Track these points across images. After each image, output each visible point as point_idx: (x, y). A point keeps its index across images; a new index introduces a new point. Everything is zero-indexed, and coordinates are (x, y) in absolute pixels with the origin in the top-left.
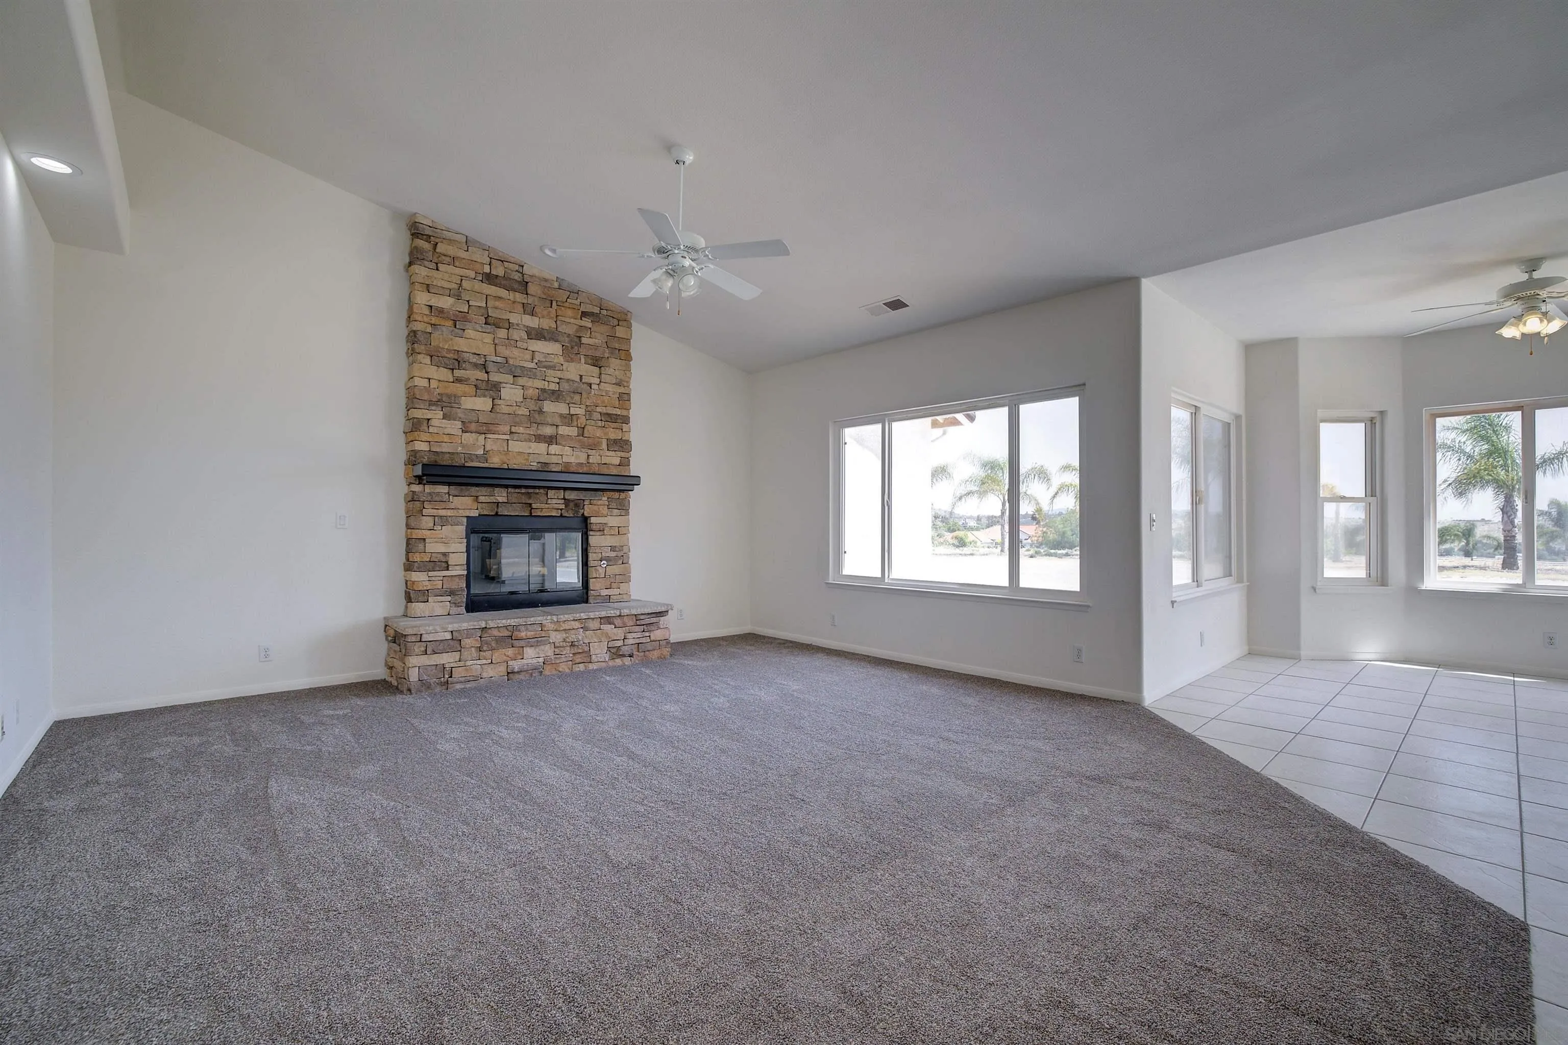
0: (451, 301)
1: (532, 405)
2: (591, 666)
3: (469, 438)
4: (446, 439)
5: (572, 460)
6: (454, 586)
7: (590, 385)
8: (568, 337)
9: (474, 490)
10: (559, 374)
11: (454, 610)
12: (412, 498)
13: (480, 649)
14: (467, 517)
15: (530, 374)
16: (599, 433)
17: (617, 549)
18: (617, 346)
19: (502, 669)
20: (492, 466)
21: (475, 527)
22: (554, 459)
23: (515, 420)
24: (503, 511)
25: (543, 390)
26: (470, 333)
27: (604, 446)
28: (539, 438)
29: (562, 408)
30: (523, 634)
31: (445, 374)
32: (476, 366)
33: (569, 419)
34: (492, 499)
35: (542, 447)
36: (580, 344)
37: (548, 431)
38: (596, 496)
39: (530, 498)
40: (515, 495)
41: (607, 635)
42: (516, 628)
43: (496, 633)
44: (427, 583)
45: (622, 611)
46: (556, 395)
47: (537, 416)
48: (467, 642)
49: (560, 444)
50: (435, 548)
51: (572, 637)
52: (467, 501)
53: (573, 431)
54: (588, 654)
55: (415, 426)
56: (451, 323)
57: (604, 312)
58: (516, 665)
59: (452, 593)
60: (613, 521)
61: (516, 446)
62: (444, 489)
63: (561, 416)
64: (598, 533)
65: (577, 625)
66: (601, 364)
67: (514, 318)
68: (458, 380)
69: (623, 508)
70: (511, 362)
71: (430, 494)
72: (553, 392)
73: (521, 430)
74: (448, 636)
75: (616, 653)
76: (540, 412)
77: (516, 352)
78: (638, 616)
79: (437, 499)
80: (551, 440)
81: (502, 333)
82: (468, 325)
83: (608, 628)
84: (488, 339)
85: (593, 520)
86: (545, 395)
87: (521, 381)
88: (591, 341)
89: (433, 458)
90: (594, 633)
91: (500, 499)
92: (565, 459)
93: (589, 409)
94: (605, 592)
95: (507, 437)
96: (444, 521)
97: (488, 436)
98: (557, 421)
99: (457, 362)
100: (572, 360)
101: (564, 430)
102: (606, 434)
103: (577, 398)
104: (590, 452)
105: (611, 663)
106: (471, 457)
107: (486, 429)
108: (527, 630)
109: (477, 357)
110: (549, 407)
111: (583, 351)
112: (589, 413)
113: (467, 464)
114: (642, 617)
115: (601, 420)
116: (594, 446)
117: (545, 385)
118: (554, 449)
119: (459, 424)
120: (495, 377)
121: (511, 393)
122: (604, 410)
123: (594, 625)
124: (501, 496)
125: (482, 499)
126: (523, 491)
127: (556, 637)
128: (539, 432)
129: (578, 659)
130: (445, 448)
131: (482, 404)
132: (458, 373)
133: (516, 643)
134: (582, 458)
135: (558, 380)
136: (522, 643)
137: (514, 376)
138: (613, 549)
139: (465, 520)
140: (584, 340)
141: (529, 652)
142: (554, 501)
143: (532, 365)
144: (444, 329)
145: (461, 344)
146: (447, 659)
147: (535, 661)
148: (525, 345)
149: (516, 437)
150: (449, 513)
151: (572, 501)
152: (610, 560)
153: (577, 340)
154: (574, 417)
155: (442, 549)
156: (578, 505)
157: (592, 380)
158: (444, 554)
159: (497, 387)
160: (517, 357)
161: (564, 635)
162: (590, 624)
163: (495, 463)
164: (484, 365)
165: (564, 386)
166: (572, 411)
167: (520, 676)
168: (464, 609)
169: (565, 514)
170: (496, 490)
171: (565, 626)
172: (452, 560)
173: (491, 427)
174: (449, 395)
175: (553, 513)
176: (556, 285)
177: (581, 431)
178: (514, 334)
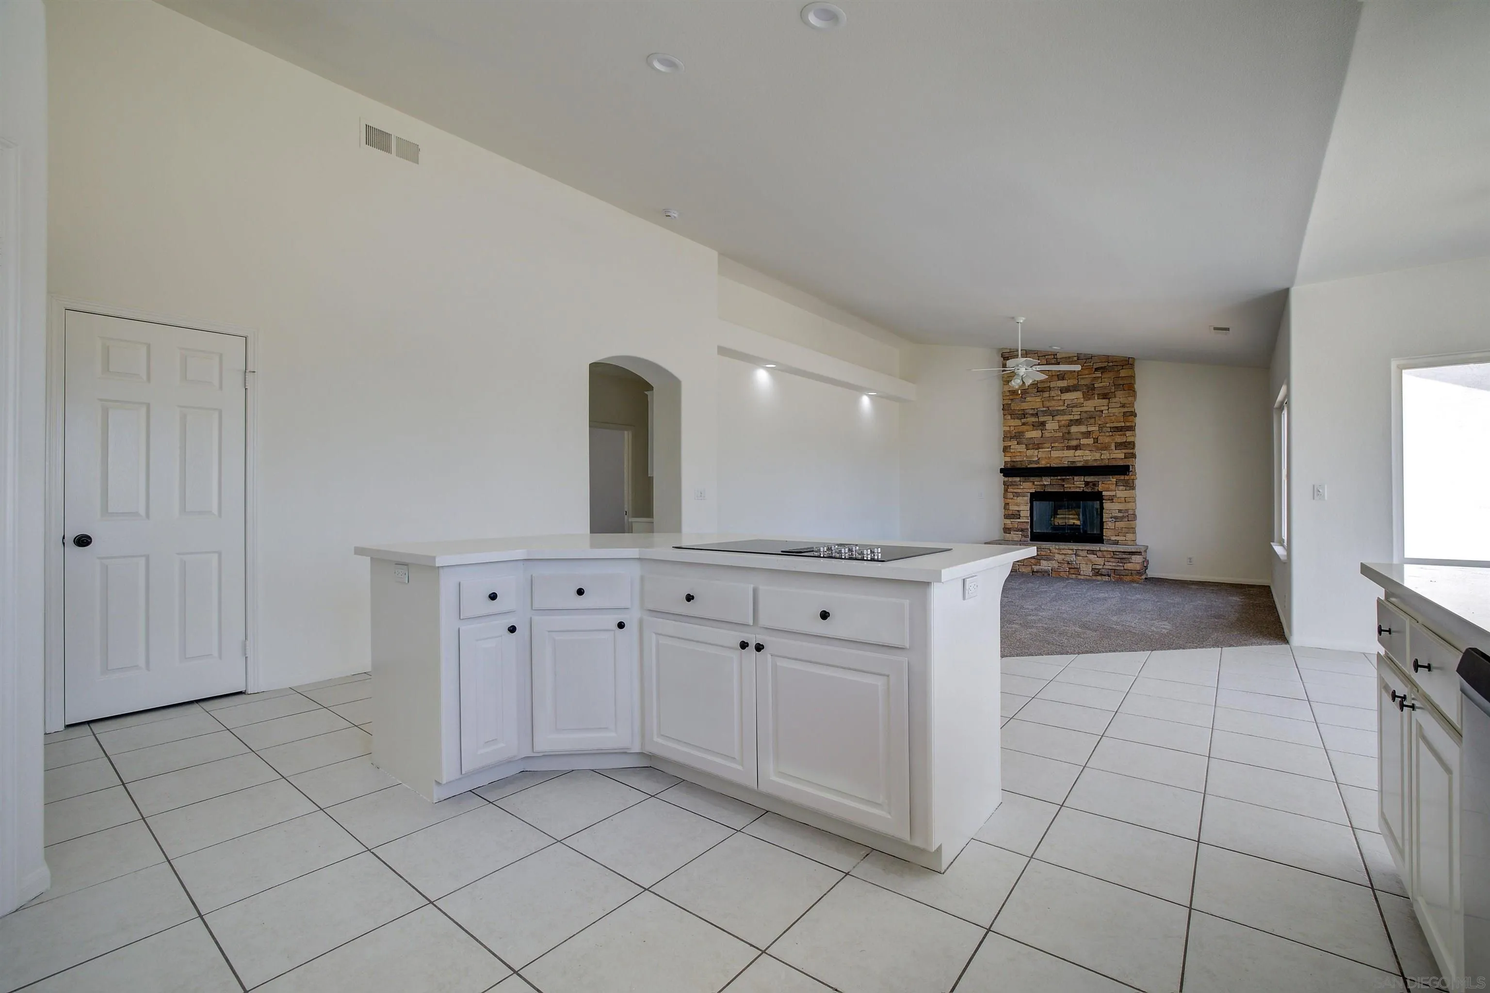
1: (1065, 430)
2: (1079, 577)
3: (1029, 452)
4: (1019, 454)
5: (1089, 458)
6: (1023, 527)
7: (1102, 411)
8: (1085, 386)
9: (1032, 479)
10: (1080, 409)
11: (1023, 538)
12: (1005, 483)
15: (1062, 413)
16: (1107, 440)
17: (1123, 512)
18: (1121, 382)
19: (1029, 569)
20: (1041, 466)
21: (1033, 497)
22: (1077, 459)
23: (1054, 440)
24: (1048, 489)
25: (1071, 420)
26: (1028, 399)
27: (1113, 447)
28: (1069, 448)
29: (1083, 429)
31: (1018, 422)
32: (1032, 415)
33: (1088, 434)
34: (1041, 483)
35: (1071, 453)
36: (1094, 389)
37: (1074, 443)
38: (1106, 478)
39: (1064, 482)
40: (1055, 480)
41: (1090, 561)
44: (1010, 525)
45: (1101, 548)
46: (1078, 422)
47: (1067, 435)
49: (1082, 450)
50: (1013, 508)
51: (1068, 558)
52: (1030, 484)
53: (1090, 441)
54: (1078, 569)
55: (1006, 449)
56: (1019, 396)
57: (1111, 364)
58: (1036, 568)
59: (1022, 530)
60: (1121, 493)
61: (1055, 454)
62: (1018, 479)
63: (1082, 433)
64: (1109, 501)
65: (1070, 552)
66: (1109, 397)
67: (1052, 385)
68: (1024, 424)
69: (1130, 485)
70: (1050, 409)
71: (1011, 482)
72: (1077, 420)
73: (1057, 444)
75: (1097, 572)
76: (1069, 433)
77: (1053, 403)
78: (1115, 553)
79: (1014, 484)
80: (1077, 448)
81: (1046, 394)
82: (1028, 395)
83: (1092, 557)
84: (1038, 399)
85: (1104, 493)
86: (1073, 423)
87: (1057, 418)
88: (1101, 385)
89: (1012, 464)
90: (1084, 559)
91: (1045, 483)
92: (1085, 458)
93: (1101, 426)
94: (1113, 538)
95: (1050, 449)
96: (1017, 495)
97: (1039, 450)
98: (1080, 436)
99: (1024, 415)
100: (1089, 399)
101: (1083, 441)
102: (1113, 440)
103: (1092, 421)
104: (1103, 452)
105: (1094, 578)
106: (1031, 462)
107: (1038, 446)
108: (1041, 551)
109: (1033, 410)
110: (1074, 429)
111: (1096, 392)
112: (1101, 428)
113: (1029, 466)
114: (1118, 553)
115: (1111, 431)
116: (1106, 448)
117: (1071, 417)
118: (1078, 453)
119: (1024, 446)
120: (1042, 419)
121: (1052, 425)
122: (1112, 425)
123: (1084, 553)
124: (1046, 481)
125: (1036, 483)
126: (1059, 478)
127: (1058, 557)
128: (1069, 444)
129: (1072, 571)
130: (1018, 459)
131: (1035, 434)
132: (1023, 421)
134: (1097, 456)
135: (1079, 413)
137: (1053, 416)
138: (1120, 511)
139: (1030, 494)
140: (1096, 386)
141: (1043, 563)
142: (1078, 483)
143: (1065, 408)
144: (1017, 400)
145: (1025, 406)
147: (1046, 568)
148: (1059, 398)
149: (1055, 449)
150: (1019, 491)
151: (1091, 482)
152: (1117, 518)
153: (1091, 386)
154: (1091, 433)
155: (1016, 508)
156: (1095, 484)
157: (1103, 408)
158: (1018, 511)
159: (1043, 424)
160: (1055, 405)
161: (1063, 557)
162: (1081, 553)
163: (1043, 464)
164: (1037, 414)
165: (1084, 415)
166: (1090, 429)
167: (1039, 574)
168: (1029, 539)
169: (1086, 490)
170: (1044, 478)
171: (1063, 552)
172: (1022, 514)
173: (1040, 446)
174: (1019, 432)
175: (1078, 490)
176: (1075, 359)
177: (1096, 440)
178: (1053, 393)
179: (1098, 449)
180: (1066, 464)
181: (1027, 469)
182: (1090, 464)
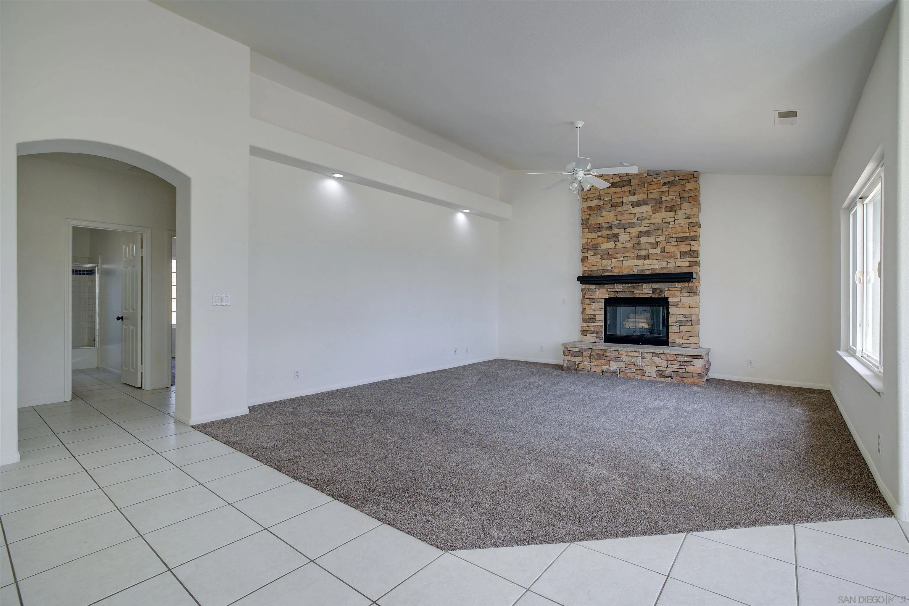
0: (596, 201)
1: (635, 241)
2: (644, 378)
3: (604, 262)
4: (595, 264)
5: (657, 266)
6: (597, 329)
7: (669, 223)
8: (654, 200)
9: (606, 286)
10: (649, 222)
11: (598, 340)
12: (583, 290)
13: (590, 358)
14: (605, 299)
15: (633, 225)
16: (673, 249)
17: (687, 316)
18: (686, 195)
19: (600, 369)
20: (613, 274)
21: (606, 303)
22: (646, 267)
23: (625, 250)
24: (620, 295)
25: (641, 232)
26: (604, 214)
27: (678, 256)
28: (639, 257)
29: (651, 239)
30: (608, 354)
31: (594, 235)
32: (607, 228)
33: (655, 244)
34: (614, 290)
35: (640, 262)
36: (661, 202)
37: (643, 253)
38: (672, 285)
39: (634, 288)
40: (626, 287)
41: (655, 364)
42: (605, 351)
43: (597, 352)
44: (587, 328)
45: (665, 351)
46: (647, 233)
47: (637, 246)
48: (584, 353)
49: (650, 259)
50: (589, 312)
51: (634, 360)
52: (604, 291)
53: (658, 251)
54: (643, 371)
55: (584, 259)
56: (596, 212)
57: (677, 178)
58: (605, 368)
59: (597, 333)
60: (686, 299)
61: (626, 263)
62: (593, 286)
63: (651, 244)
64: (674, 307)
65: (637, 354)
66: (675, 209)
67: (625, 200)
68: (599, 237)
69: (694, 292)
70: (623, 222)
71: (588, 289)
72: (646, 232)
73: (627, 255)
74: (577, 350)
75: (661, 374)
76: (639, 244)
77: (626, 216)
78: (677, 356)
79: (590, 291)
80: (645, 257)
81: (619, 209)
82: (603, 210)
83: (656, 359)
84: (612, 214)
85: (670, 299)
86: (642, 234)
87: (628, 230)
88: (668, 198)
89: (590, 273)
90: (648, 360)
91: (618, 290)
92: (653, 267)
93: (668, 236)
94: (678, 341)
95: (622, 259)
96: (593, 301)
97: (613, 260)
98: (648, 246)
99: (600, 228)
100: (658, 212)
101: (652, 251)
102: (679, 249)
103: (660, 232)
104: (669, 261)
105: (658, 379)
106: (605, 271)
107: (611, 257)
108: (610, 352)
109: (607, 224)
110: (643, 240)
111: (664, 205)
112: (667, 238)
113: (603, 275)
114: (680, 357)
115: (677, 241)
116: (672, 257)
117: (641, 229)
118: (647, 262)
119: (599, 257)
120: (615, 231)
121: (624, 237)
122: (677, 235)
123: (649, 356)
124: (618, 288)
125: (609, 290)
126: (630, 285)
127: (625, 358)
128: (639, 254)
129: (638, 372)
130: (594, 268)
131: (610, 245)
132: (600, 233)
133: (605, 358)
134: (664, 264)
135: (648, 225)
136: (608, 359)
137: (625, 229)
138: (684, 316)
139: (604, 299)
140: (664, 199)
141: (612, 363)
142: (646, 290)
143: (635, 220)
144: (594, 215)
145: (600, 220)
146: (577, 359)
147: (615, 368)
148: (630, 212)
149: (626, 258)
150: (595, 297)
151: (659, 289)
152: (682, 323)
153: (659, 200)
154: (659, 243)
155: (592, 313)
156: (661, 291)
157: (669, 220)
158: (594, 315)
159: (616, 236)
160: (627, 219)
161: (630, 358)
162: (646, 355)
163: (616, 272)
164: (611, 227)
165: (652, 227)
166: (657, 240)
167: (608, 374)
168: (603, 341)
169: (654, 296)
170: (616, 286)
171: (631, 354)
172: (597, 318)
173: (614, 256)
174: (595, 245)
175: (646, 296)
176: (645, 175)
177: (663, 250)
178: (625, 208)
179: (664, 258)
180: (636, 272)
181: (602, 277)
182: (658, 272)
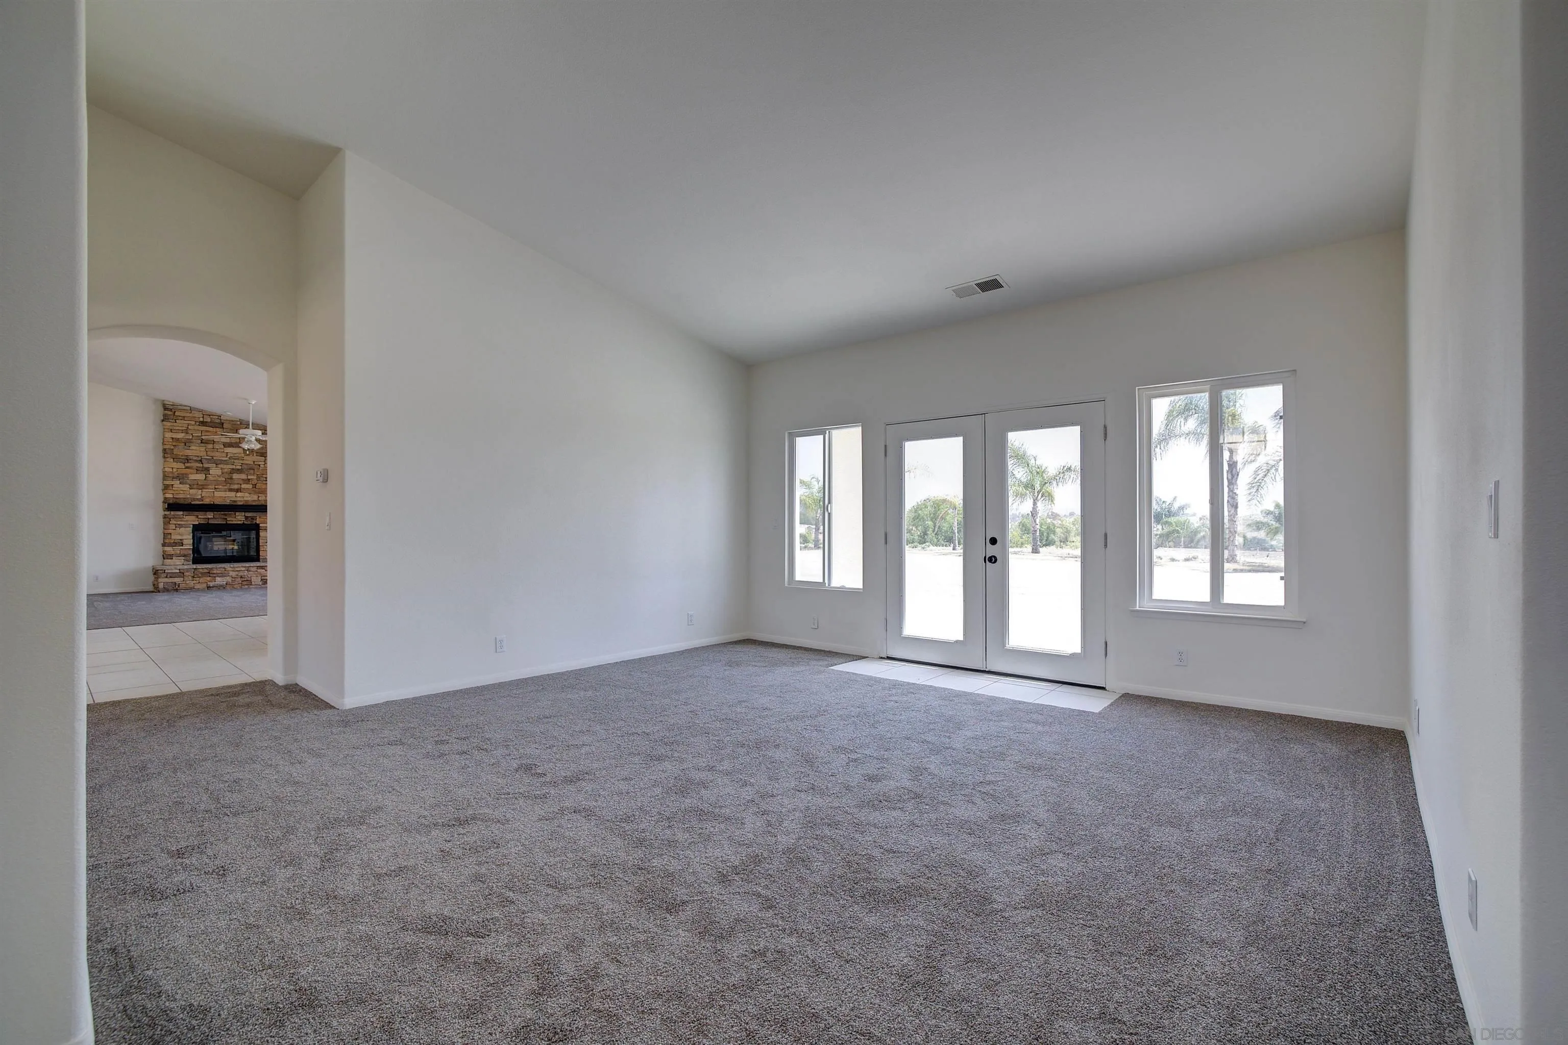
0: (183, 434)
1: (227, 476)
2: (251, 587)
3: (193, 492)
4: (181, 492)
5: (249, 499)
6: (186, 553)
7: (259, 465)
9: (196, 513)
10: (241, 462)
11: (186, 563)
12: (165, 517)
13: (193, 577)
14: (193, 525)
15: (225, 462)
19: (204, 585)
20: (205, 503)
21: (196, 528)
22: (239, 499)
23: (217, 483)
24: (211, 522)
25: (233, 469)
26: (193, 447)
28: (231, 490)
29: (244, 476)
30: (215, 572)
31: (181, 466)
32: (196, 461)
33: (248, 481)
34: (205, 517)
35: (233, 494)
37: (236, 487)
39: (226, 516)
40: (218, 515)
41: (260, 574)
42: (212, 569)
43: (201, 570)
44: (172, 552)
46: (239, 471)
47: (229, 481)
48: (186, 574)
49: (242, 492)
50: (176, 537)
51: (241, 574)
52: (193, 518)
53: (250, 486)
54: (250, 581)
55: (166, 488)
56: (184, 444)
58: (211, 584)
59: (184, 556)
61: (217, 494)
62: (181, 513)
63: (243, 480)
64: (264, 531)
65: (243, 569)
67: (216, 439)
68: (187, 468)
70: (215, 458)
71: (174, 515)
72: (238, 469)
73: (221, 487)
74: (178, 571)
76: (231, 478)
77: (217, 454)
79: (177, 517)
80: (238, 491)
81: (210, 446)
82: (192, 444)
83: (261, 571)
84: (203, 449)
85: (261, 525)
86: (233, 471)
87: (220, 466)
89: (175, 500)
90: (254, 573)
91: (210, 517)
92: (245, 499)
93: (259, 476)
95: (213, 491)
96: (181, 526)
97: (203, 490)
98: (241, 482)
99: (187, 460)
100: (249, 455)
101: (244, 486)
103: (252, 471)
104: (260, 495)
105: (263, 586)
106: (194, 500)
107: (202, 487)
108: (217, 570)
109: (197, 457)
110: (235, 476)
113: (192, 503)
117: (234, 467)
118: (239, 494)
119: (188, 486)
120: (206, 465)
121: (215, 471)
123: (255, 569)
124: (210, 515)
125: (199, 517)
126: (222, 513)
127: (231, 573)
128: (231, 487)
129: (245, 583)
130: (181, 496)
131: (201, 477)
132: (187, 465)
133: (211, 575)
134: (255, 497)
135: (241, 464)
136: (214, 575)
137: (217, 464)
139: (192, 526)
141: (218, 579)
142: (239, 517)
143: (227, 459)
144: (180, 447)
145: (188, 452)
146: (177, 580)
147: (221, 583)
148: (222, 450)
149: (218, 490)
150: (183, 523)
151: (248, 517)
154: (250, 480)
155: (180, 537)
156: (253, 518)
157: (260, 463)
158: (181, 540)
159: (208, 469)
160: (218, 456)
161: (237, 573)
162: (252, 569)
163: (207, 501)
164: (201, 461)
165: (245, 466)
166: (249, 477)
167: (214, 588)
168: (191, 563)
169: (246, 523)
170: (208, 513)
171: (238, 569)
172: (185, 542)
173: (206, 487)
174: (183, 474)
175: (239, 522)
176: (239, 423)
177: (255, 486)
178: (217, 446)
179: (256, 493)
180: (228, 502)
181: (190, 504)
182: (250, 503)
